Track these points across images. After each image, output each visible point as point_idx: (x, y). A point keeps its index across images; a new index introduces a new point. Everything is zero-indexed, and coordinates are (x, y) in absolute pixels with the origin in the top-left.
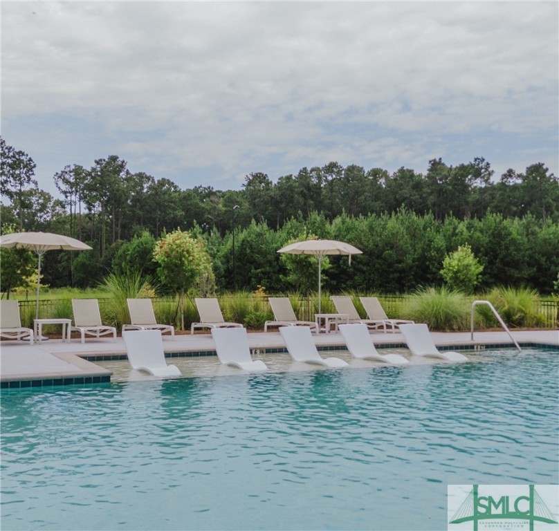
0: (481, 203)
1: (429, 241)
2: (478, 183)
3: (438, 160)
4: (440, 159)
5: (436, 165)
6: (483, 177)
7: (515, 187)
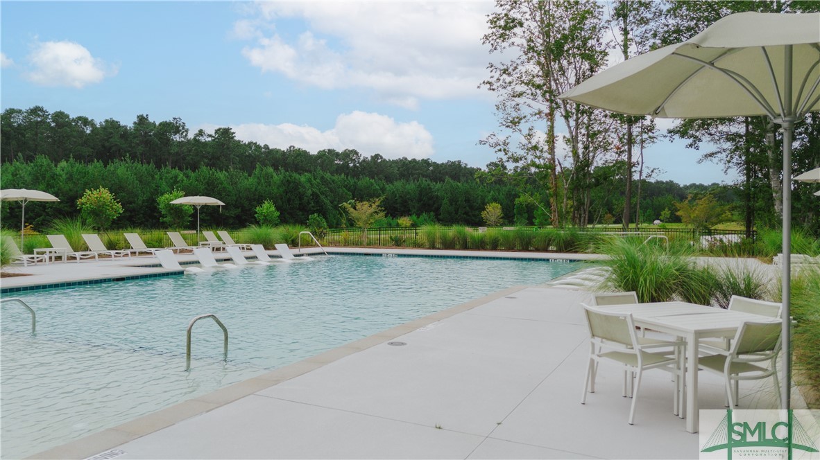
0: (180, 155)
1: (156, 186)
2: (177, 138)
3: (145, 116)
4: (147, 115)
5: (142, 120)
6: (182, 134)
7: (206, 144)
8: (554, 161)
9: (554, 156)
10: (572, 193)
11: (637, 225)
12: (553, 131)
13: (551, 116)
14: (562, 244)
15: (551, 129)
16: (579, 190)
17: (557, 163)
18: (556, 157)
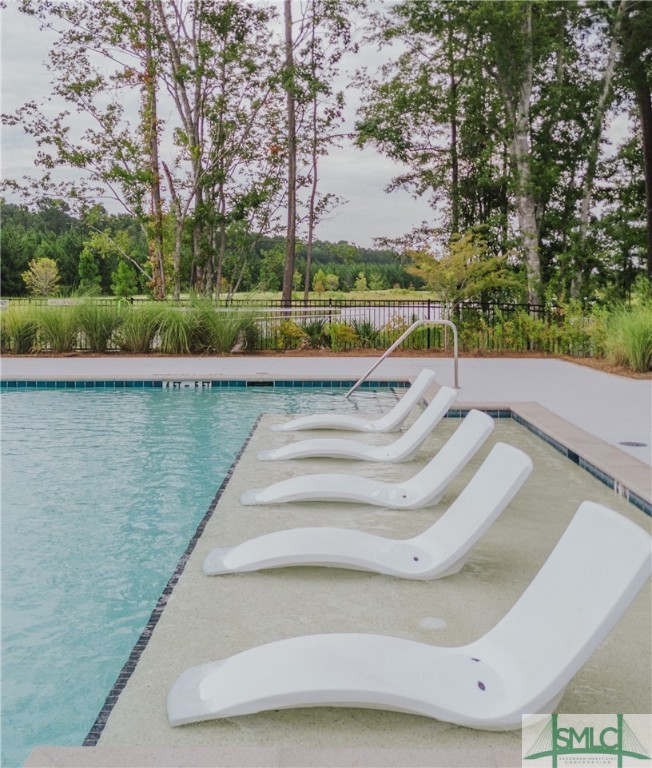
8: (157, 169)
9: (156, 157)
10: (191, 232)
11: (306, 295)
12: (154, 108)
13: (149, 79)
14: (184, 337)
15: (150, 105)
16: (203, 225)
17: (162, 172)
18: (160, 161)
